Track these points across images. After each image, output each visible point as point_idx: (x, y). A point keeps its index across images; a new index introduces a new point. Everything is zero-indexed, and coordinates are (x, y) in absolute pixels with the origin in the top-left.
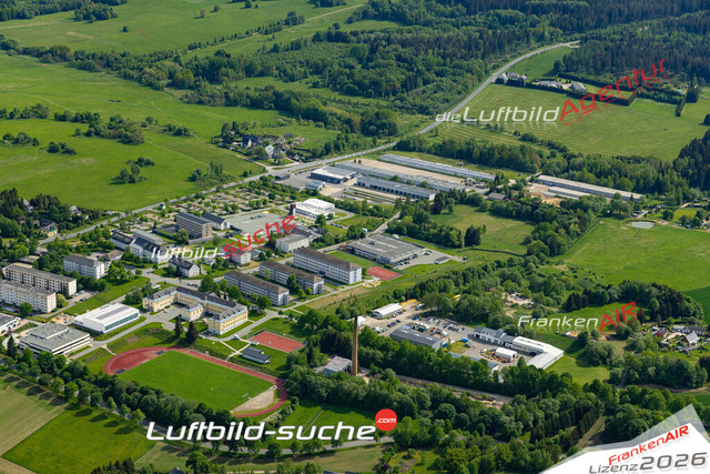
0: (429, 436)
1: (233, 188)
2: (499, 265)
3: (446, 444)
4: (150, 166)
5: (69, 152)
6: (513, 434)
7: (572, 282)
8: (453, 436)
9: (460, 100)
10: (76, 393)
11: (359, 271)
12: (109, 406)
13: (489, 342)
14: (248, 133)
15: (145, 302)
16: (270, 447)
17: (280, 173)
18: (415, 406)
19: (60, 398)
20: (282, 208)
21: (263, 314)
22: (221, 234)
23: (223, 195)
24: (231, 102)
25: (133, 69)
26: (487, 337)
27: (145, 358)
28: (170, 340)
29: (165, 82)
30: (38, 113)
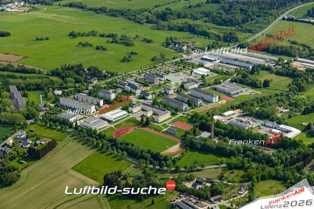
0: (241, 164)
1: (169, 63)
2: (277, 95)
3: (248, 168)
4: (136, 55)
5: (104, 49)
6: (276, 164)
7: (307, 102)
8: (251, 165)
9: (266, 27)
10: (101, 144)
11: (217, 97)
12: (113, 150)
13: (269, 127)
14: (177, 41)
15: (130, 109)
16: (176, 167)
17: (189, 57)
18: (236, 152)
19: (94, 146)
20: (188, 72)
21: (177, 114)
22: (162, 82)
23: (164, 66)
24: (171, 29)
25: (132, 16)
26: (269, 125)
27: (129, 131)
28: (139, 124)
29: (144, 21)
30: (93, 34)
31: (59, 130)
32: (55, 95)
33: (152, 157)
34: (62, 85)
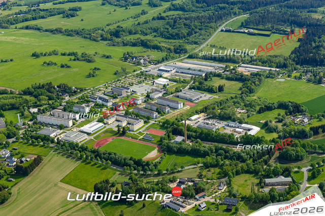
0: (216, 163)
1: (131, 76)
2: (232, 98)
3: (222, 165)
4: (99, 71)
5: (69, 67)
6: (246, 160)
7: (259, 103)
8: (224, 162)
9: (209, 39)
10: (85, 156)
11: (182, 104)
12: (97, 160)
13: (232, 127)
14: (133, 55)
15: (105, 121)
16: (159, 171)
17: (147, 70)
18: (210, 152)
19: (79, 158)
20: (150, 82)
21: (149, 122)
22: (129, 94)
23: (127, 79)
24: (125, 44)
25: (87, 34)
26: (232, 125)
27: (108, 141)
28: (116, 134)
29: (99, 39)
30: (55, 53)
31: (42, 146)
32: (31, 113)
33: (135, 164)
34: (36, 103)
